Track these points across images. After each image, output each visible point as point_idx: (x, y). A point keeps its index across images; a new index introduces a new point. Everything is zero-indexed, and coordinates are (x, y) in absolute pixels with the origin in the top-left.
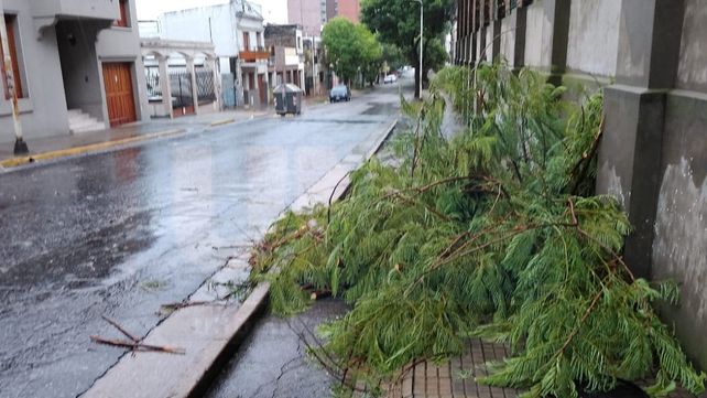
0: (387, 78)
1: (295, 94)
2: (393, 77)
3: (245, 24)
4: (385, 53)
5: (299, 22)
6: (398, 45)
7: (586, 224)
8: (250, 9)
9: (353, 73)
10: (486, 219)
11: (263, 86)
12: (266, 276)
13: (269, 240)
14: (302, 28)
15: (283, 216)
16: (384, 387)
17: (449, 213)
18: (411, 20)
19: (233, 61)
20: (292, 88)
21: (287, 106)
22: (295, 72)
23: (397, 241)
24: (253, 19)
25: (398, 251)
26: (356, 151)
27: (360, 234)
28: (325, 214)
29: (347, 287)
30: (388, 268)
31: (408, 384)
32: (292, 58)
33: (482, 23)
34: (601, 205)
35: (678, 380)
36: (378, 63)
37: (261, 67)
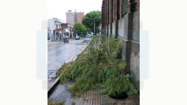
0: (88, 35)
1: (67, 38)
2: (89, 34)
3: (57, 23)
4: (87, 29)
5: (69, 23)
6: (90, 28)
7: (118, 64)
8: (58, 20)
9: (81, 34)
10: (101, 64)
11: (61, 36)
12: (59, 76)
13: (60, 69)
14: (69, 24)
15: (63, 64)
16: (81, 95)
17: (95, 62)
18: (92, 23)
19: (54, 31)
20: (67, 37)
21: (66, 41)
22: (68, 33)
23: (85, 68)
24: (58, 22)
25: (85, 70)
26: (80, 50)
27: (78, 67)
28: (72, 63)
29: (75, 77)
30: (83, 73)
31: (85, 94)
32: (67, 30)
33: (107, 24)
34: (121, 61)
35: (133, 92)
36: (86, 32)
37: (60, 32)
